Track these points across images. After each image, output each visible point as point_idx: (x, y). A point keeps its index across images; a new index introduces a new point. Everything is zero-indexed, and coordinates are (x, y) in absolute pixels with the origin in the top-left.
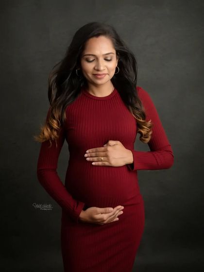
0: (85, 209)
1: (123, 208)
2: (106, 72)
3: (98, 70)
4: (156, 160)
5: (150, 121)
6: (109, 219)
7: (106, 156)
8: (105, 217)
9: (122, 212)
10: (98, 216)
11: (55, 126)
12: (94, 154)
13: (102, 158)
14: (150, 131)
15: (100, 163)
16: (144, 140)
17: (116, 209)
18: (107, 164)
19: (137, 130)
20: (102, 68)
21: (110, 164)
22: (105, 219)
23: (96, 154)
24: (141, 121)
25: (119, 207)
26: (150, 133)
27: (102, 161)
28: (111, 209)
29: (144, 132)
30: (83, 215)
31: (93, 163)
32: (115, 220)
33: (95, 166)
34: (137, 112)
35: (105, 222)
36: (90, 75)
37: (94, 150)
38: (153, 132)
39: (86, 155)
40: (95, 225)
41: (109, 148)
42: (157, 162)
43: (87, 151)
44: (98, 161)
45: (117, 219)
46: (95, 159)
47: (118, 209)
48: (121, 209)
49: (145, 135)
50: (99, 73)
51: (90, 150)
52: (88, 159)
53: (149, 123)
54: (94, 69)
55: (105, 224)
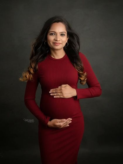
0: (50, 120)
1: (71, 119)
2: (60, 42)
3: (56, 40)
4: (91, 92)
5: (85, 73)
6: (63, 125)
7: (61, 93)
8: (61, 124)
9: (71, 122)
10: (58, 124)
11: (32, 71)
12: (54, 92)
13: (59, 94)
14: (85, 78)
15: (58, 97)
16: (82, 83)
17: (67, 120)
18: (62, 97)
19: (78, 78)
20: (58, 39)
21: (64, 97)
22: (62, 125)
23: (56, 92)
24: (81, 72)
25: (70, 119)
26: (86, 79)
27: (59, 95)
28: (65, 120)
29: (82, 79)
30: (50, 123)
31: (54, 97)
32: (67, 126)
33: (55, 98)
34: (78, 67)
35: (62, 127)
36: (51, 43)
37: (55, 89)
38: (87, 79)
39: (50, 92)
40: (56, 129)
41: (63, 89)
42: (91, 94)
43: (51, 90)
44: (57, 95)
45: (68, 125)
46: (55, 94)
47: (68, 120)
48: (70, 120)
49: (83, 81)
50: (57, 42)
51: (53, 90)
52: (51, 94)
53: (85, 74)
54: (54, 39)
55: (62, 128)
